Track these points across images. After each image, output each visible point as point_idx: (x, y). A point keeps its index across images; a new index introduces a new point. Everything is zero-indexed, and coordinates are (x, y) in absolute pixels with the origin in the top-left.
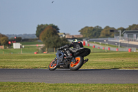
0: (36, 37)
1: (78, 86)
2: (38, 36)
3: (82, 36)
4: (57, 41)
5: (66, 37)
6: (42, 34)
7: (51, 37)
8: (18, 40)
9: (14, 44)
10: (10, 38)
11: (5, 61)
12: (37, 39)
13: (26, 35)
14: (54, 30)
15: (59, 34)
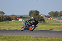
0: (29, 16)
1: (48, 38)
2: (30, 16)
3: (49, 16)
4: (39, 18)
5: (43, 16)
6: (32, 15)
7: (36, 16)
8: (21, 17)
9: (19, 19)
10: (17, 16)
11: (15, 27)
13: (24, 15)
14: (37, 13)
15: (39, 15)
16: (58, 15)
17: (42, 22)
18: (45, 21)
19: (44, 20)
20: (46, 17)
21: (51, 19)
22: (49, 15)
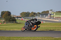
4: (10, 18)
5: (14, 16)
6: (3, 15)
12: (1, 18)
14: (9, 13)
15: (11, 15)
16: (29, 15)
17: (13, 22)
18: (17, 21)
19: (15, 20)
20: (18, 17)
21: (22, 20)
22: (21, 15)
